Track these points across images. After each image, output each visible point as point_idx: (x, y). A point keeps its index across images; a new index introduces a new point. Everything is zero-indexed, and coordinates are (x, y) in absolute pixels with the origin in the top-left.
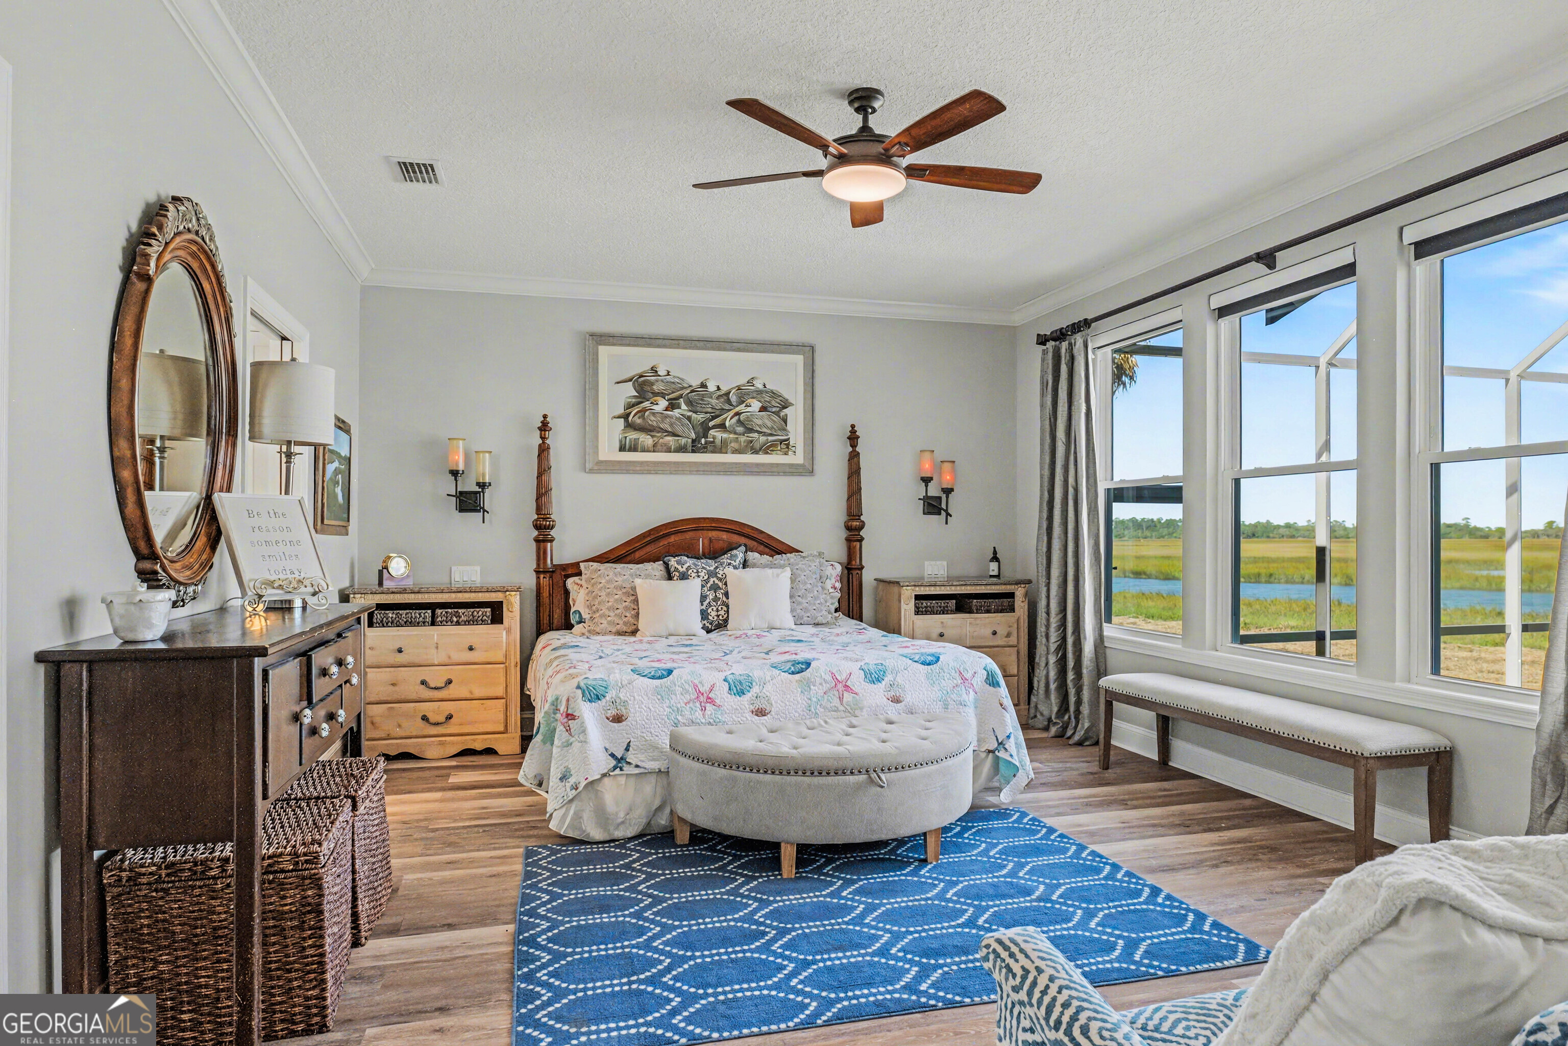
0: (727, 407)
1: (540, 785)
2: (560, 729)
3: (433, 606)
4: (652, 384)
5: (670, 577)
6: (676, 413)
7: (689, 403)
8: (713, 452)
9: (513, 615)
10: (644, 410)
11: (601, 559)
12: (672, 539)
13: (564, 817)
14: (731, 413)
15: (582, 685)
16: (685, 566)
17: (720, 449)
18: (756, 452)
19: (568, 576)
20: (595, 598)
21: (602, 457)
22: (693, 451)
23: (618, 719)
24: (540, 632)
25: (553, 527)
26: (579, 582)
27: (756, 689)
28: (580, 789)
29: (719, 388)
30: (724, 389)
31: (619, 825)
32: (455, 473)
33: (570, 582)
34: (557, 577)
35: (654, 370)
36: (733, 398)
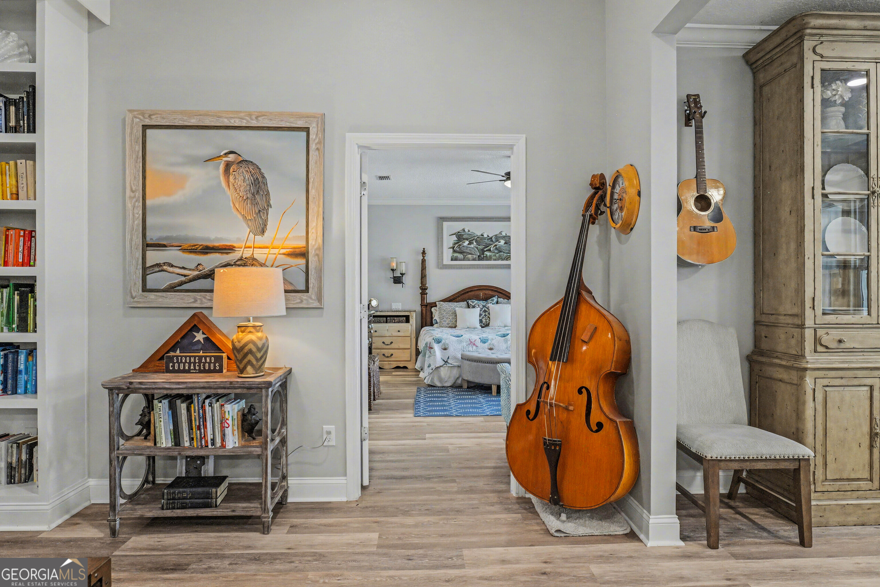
0: (491, 243)
1: (422, 370)
2: (428, 352)
3: (386, 317)
4: (463, 235)
5: (469, 307)
6: (472, 246)
7: (476, 241)
8: (487, 260)
9: (413, 320)
10: (460, 245)
11: (444, 300)
12: (470, 293)
13: (429, 379)
14: (494, 245)
15: (434, 338)
16: (474, 304)
17: (489, 259)
18: (503, 260)
19: (432, 307)
20: (442, 314)
21: (444, 263)
22: (478, 260)
23: (445, 349)
24: (422, 327)
25: (427, 289)
26: (436, 309)
27: (489, 342)
28: (434, 369)
29: (488, 236)
30: (490, 236)
31: (446, 382)
32: (393, 270)
33: (433, 309)
34: (428, 307)
35: (464, 230)
36: (494, 239)
